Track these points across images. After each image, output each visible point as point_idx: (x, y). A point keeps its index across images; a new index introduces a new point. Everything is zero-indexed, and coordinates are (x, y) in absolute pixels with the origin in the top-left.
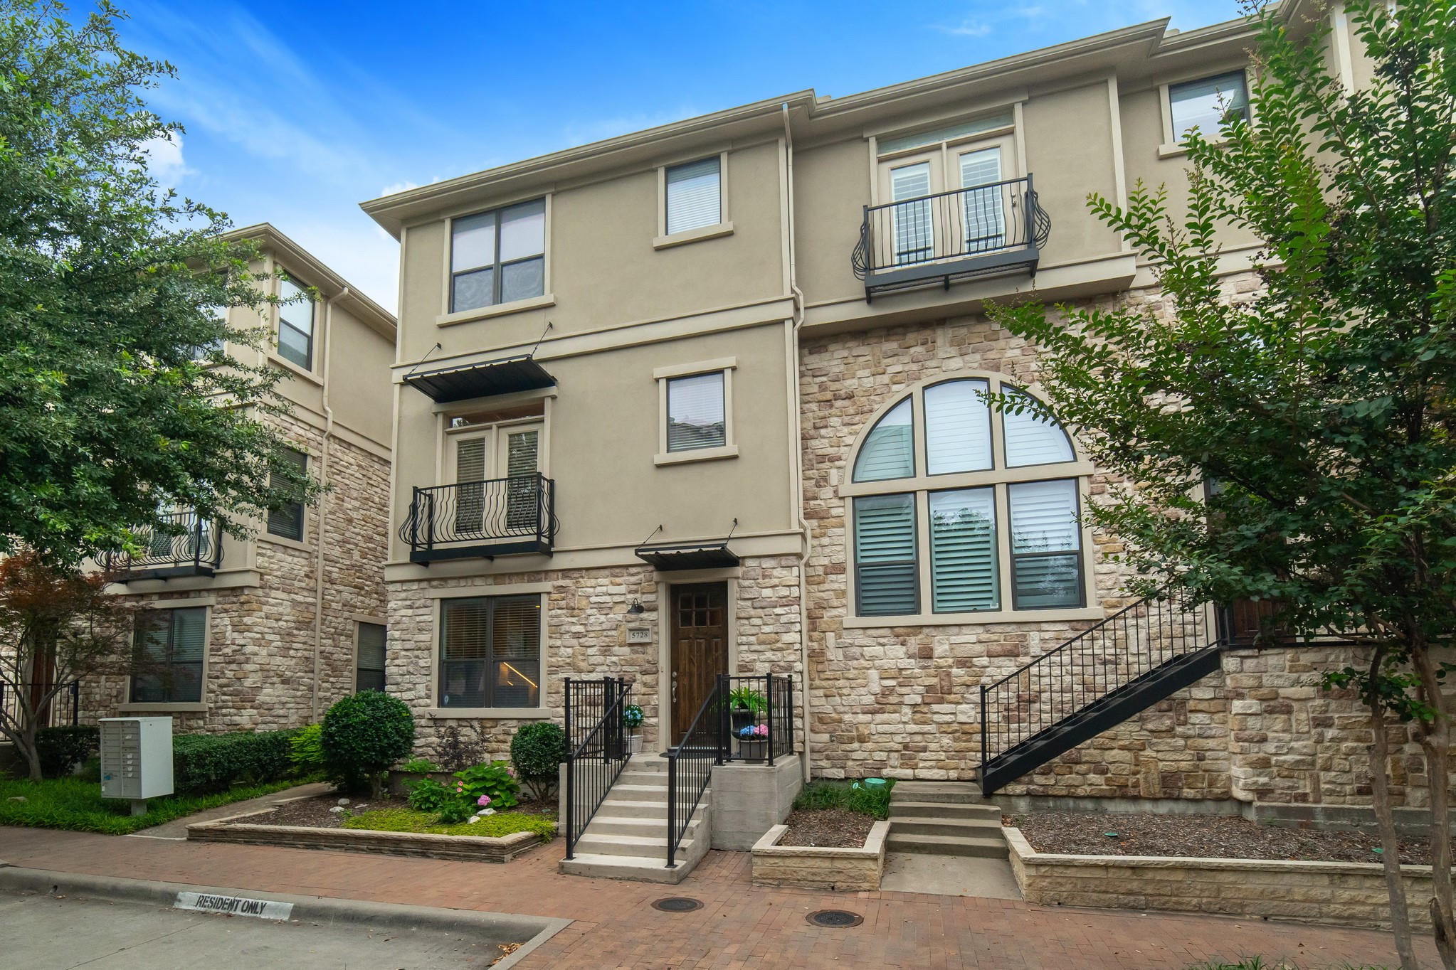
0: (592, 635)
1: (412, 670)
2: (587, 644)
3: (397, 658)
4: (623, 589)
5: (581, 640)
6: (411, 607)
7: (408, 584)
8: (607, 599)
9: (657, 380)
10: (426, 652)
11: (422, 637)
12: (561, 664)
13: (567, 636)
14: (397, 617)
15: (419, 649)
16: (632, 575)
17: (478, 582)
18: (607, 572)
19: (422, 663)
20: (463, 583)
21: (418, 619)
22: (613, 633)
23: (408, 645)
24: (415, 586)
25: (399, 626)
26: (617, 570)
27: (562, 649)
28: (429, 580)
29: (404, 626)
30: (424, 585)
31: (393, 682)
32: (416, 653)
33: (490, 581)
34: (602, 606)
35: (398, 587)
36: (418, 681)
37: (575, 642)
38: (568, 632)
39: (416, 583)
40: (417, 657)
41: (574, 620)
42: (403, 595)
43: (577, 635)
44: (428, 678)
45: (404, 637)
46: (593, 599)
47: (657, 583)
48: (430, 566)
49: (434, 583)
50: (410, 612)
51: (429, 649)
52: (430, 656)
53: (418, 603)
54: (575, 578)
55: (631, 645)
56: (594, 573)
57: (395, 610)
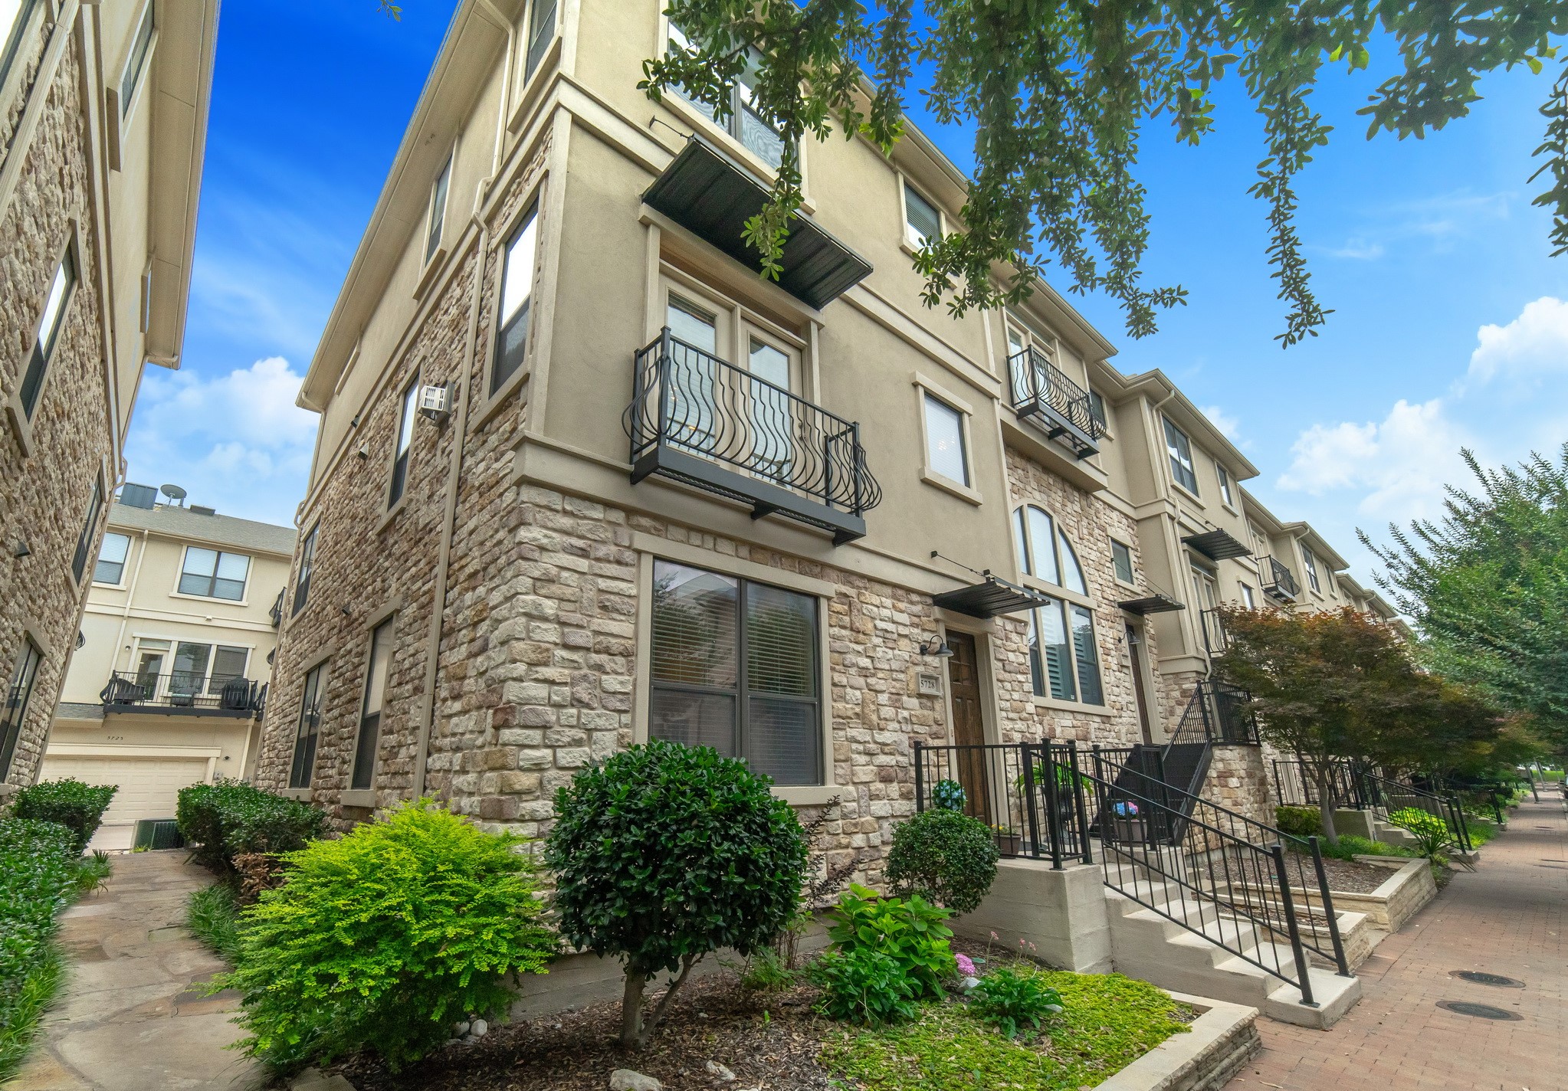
0: (880, 675)
1: (585, 697)
2: (877, 687)
3: (546, 664)
4: (903, 618)
5: (869, 680)
6: (584, 553)
7: (578, 502)
8: (890, 627)
9: (915, 385)
10: (620, 660)
11: (614, 627)
12: (850, 713)
13: (853, 671)
14: (548, 563)
15: (607, 651)
16: (912, 603)
17: (726, 546)
18: (888, 591)
19: (611, 682)
20: (696, 539)
21: (603, 584)
22: (901, 676)
23: (578, 638)
24: (598, 513)
25: (555, 589)
26: (900, 592)
27: (848, 690)
28: (630, 511)
29: (568, 592)
30: (618, 516)
31: (533, 720)
32: (595, 658)
33: (744, 551)
34: (888, 635)
35: (556, 501)
36: (601, 722)
37: (861, 681)
38: (853, 665)
39: (600, 507)
40: (600, 668)
41: (860, 648)
42: (566, 522)
43: (864, 672)
44: (626, 718)
45: (565, 616)
46: (881, 625)
47: (937, 621)
48: (640, 485)
49: (645, 522)
50: (583, 564)
51: (627, 654)
52: (630, 670)
53: (602, 551)
54: (858, 587)
55: (920, 696)
56: (877, 587)
57: (543, 549)
